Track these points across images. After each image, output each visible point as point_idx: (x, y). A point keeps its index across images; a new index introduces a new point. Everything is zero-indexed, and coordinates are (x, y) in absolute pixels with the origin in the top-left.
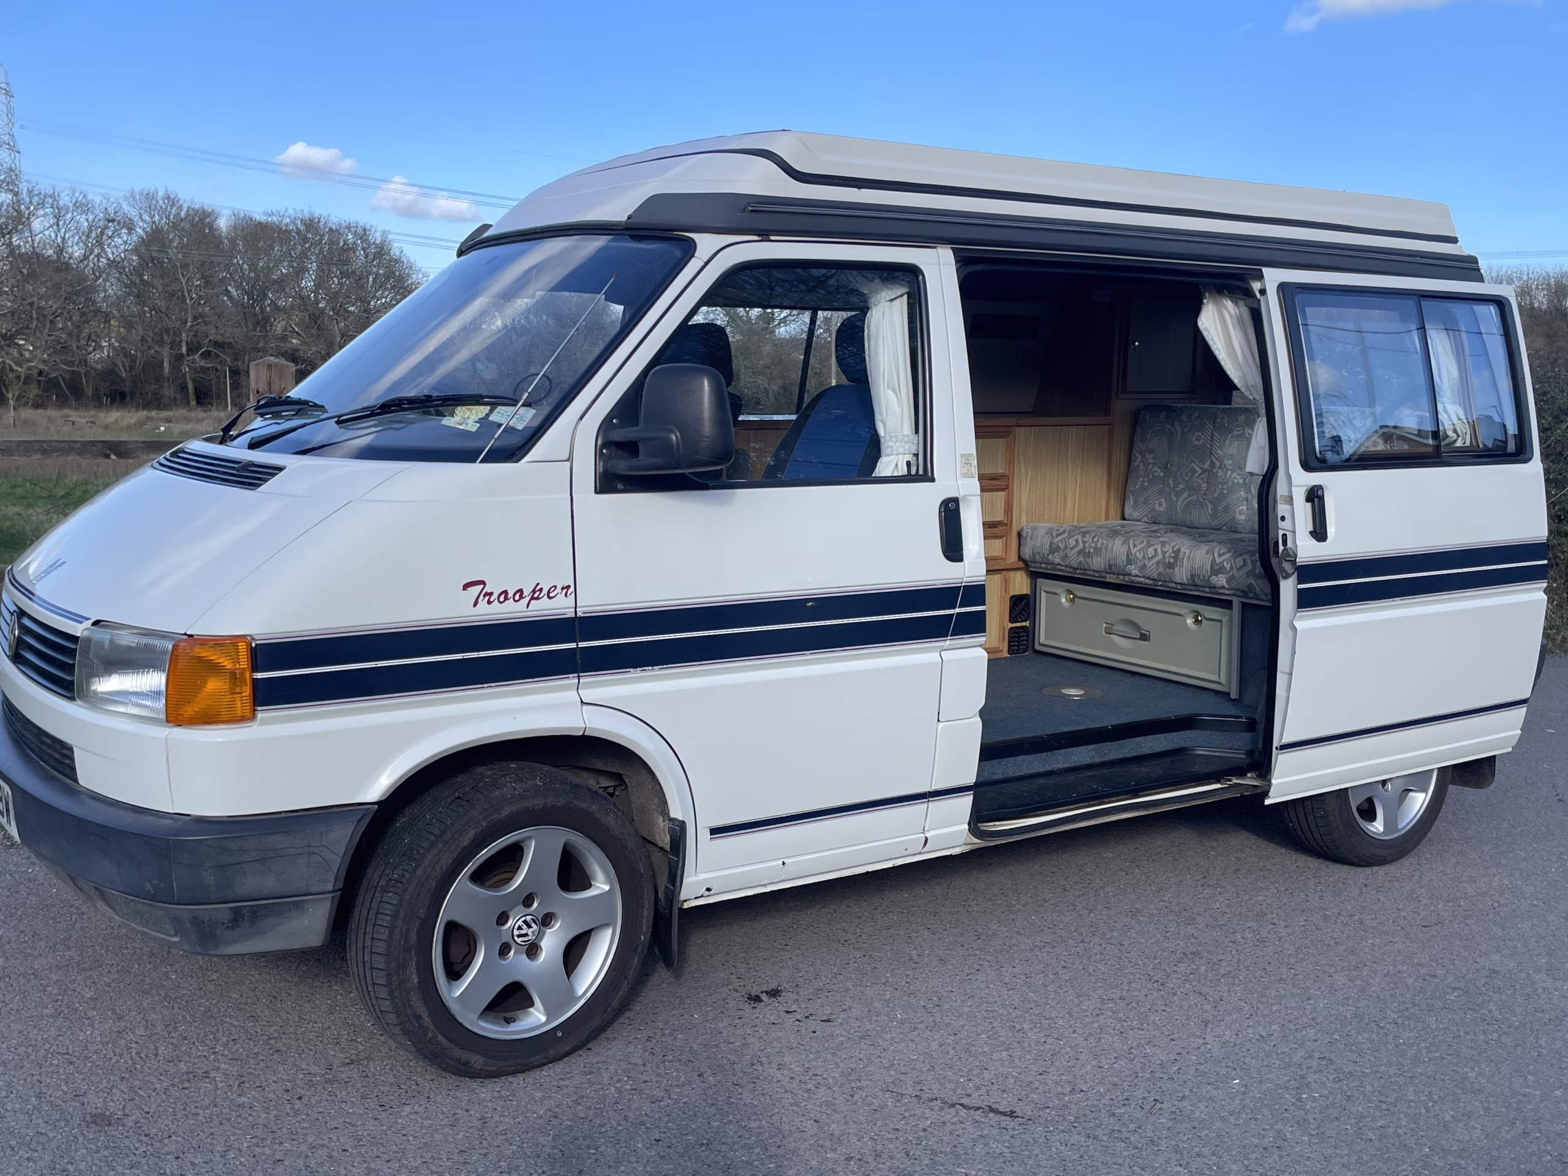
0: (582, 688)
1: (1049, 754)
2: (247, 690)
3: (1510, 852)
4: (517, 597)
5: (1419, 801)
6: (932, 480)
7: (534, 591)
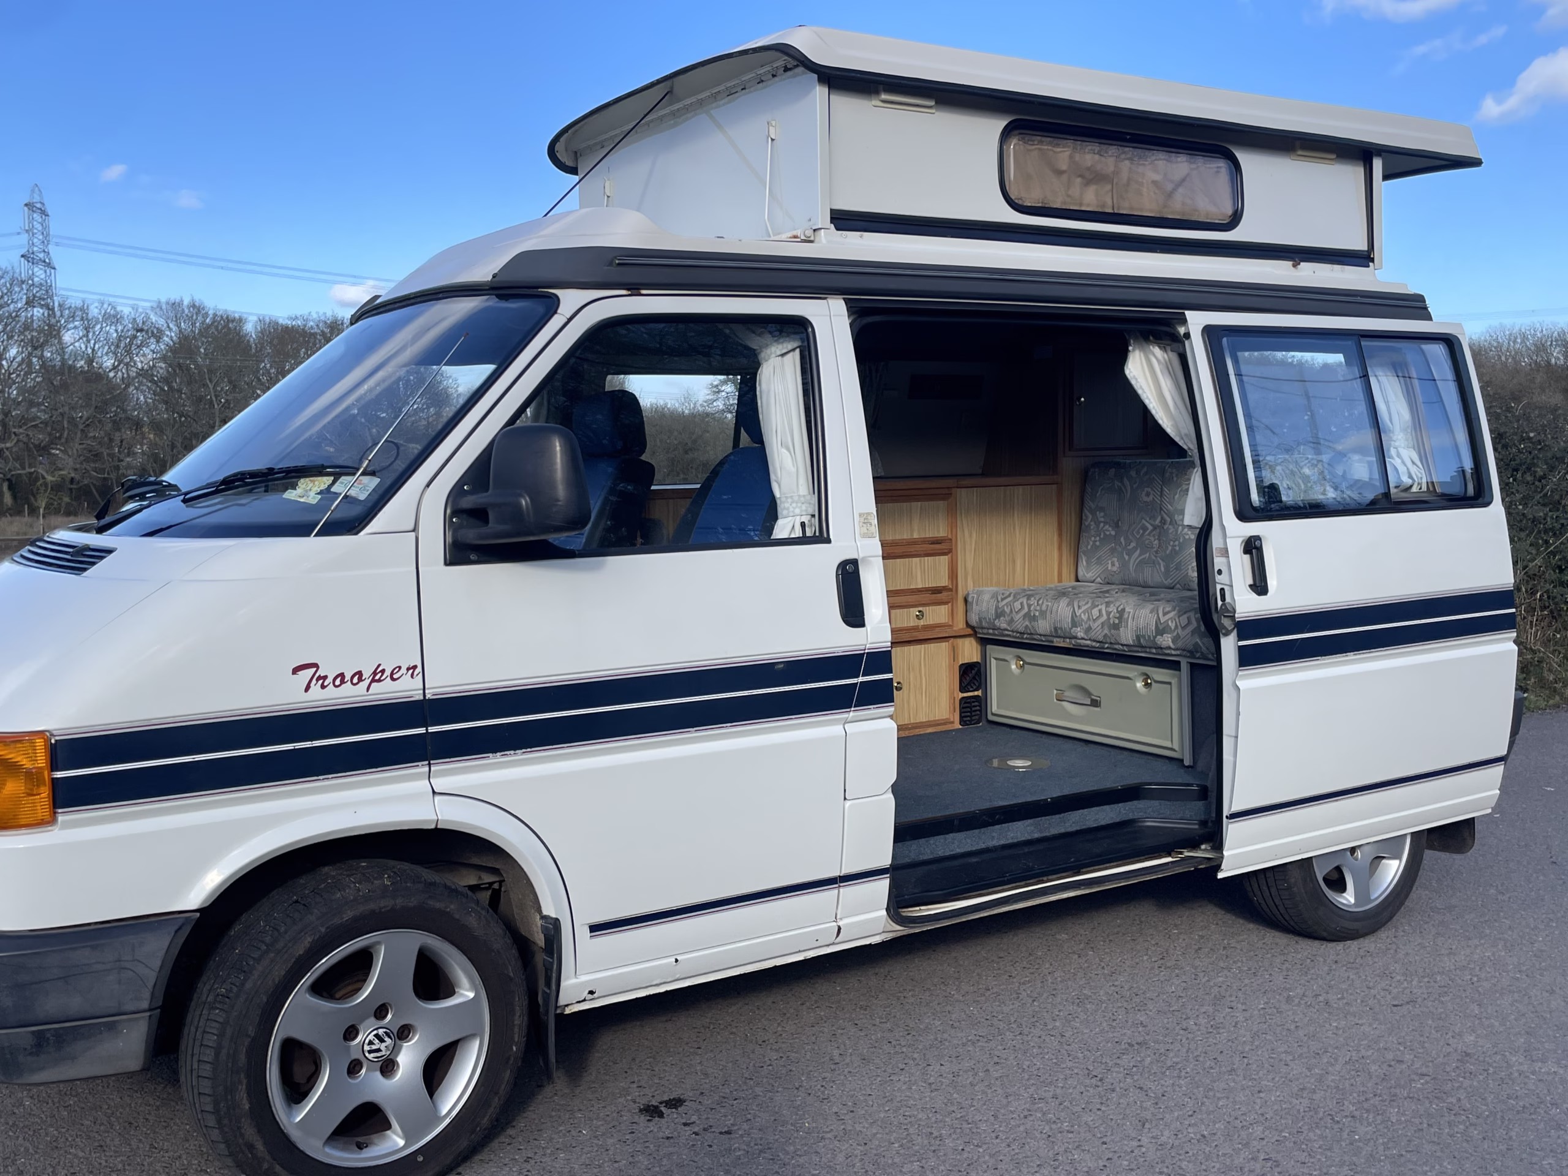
0: (434, 777)
1: (983, 830)
2: (45, 792)
3: (1495, 920)
4: (355, 680)
5: (1392, 869)
6: (828, 541)
7: (375, 673)
